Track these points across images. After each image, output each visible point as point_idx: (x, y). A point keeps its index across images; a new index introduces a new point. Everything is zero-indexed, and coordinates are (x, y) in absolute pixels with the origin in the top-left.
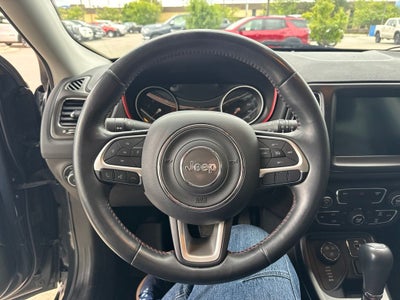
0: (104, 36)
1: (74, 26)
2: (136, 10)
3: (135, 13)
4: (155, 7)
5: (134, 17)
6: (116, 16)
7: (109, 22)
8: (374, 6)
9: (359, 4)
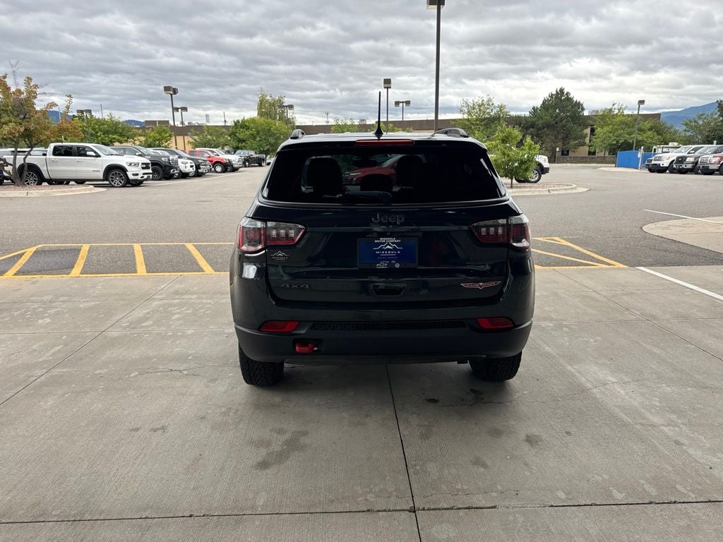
2: (254, 131)
3: (253, 136)
4: (284, 126)
5: (250, 142)
8: (622, 123)
9: (602, 119)
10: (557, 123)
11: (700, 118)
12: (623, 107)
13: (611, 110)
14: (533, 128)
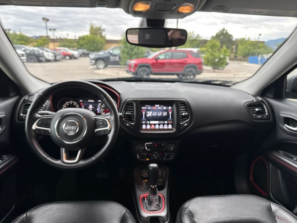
0: (62, 59)
1: (41, 51)
2: (86, 41)
3: (86, 43)
4: (101, 39)
5: (85, 46)
6: (72, 45)
7: (66, 49)
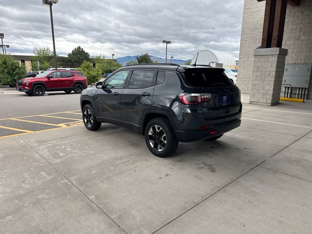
8: (107, 62)
9: (97, 60)
10: (79, 61)
11: (131, 62)
12: (104, 56)
13: (100, 57)
14: (70, 62)
